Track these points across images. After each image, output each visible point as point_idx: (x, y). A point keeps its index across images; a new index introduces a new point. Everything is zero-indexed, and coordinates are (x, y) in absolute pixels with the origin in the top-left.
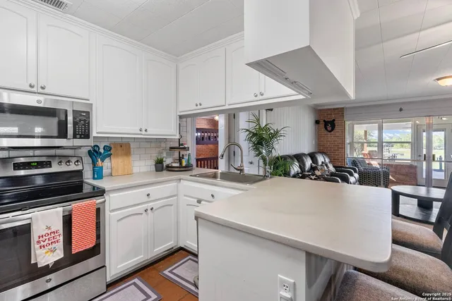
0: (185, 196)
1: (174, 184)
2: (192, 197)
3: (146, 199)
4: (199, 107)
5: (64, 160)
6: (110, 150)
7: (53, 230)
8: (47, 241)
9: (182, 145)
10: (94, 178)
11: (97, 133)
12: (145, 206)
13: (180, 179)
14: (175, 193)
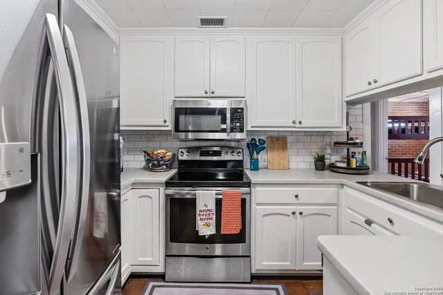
0: (349, 208)
1: (333, 189)
2: (359, 214)
3: (294, 200)
4: (373, 85)
5: (230, 151)
6: (264, 143)
7: (208, 208)
8: (204, 216)
9: (352, 139)
10: (251, 170)
11: (252, 127)
12: (293, 208)
13: (343, 185)
14: (336, 202)
